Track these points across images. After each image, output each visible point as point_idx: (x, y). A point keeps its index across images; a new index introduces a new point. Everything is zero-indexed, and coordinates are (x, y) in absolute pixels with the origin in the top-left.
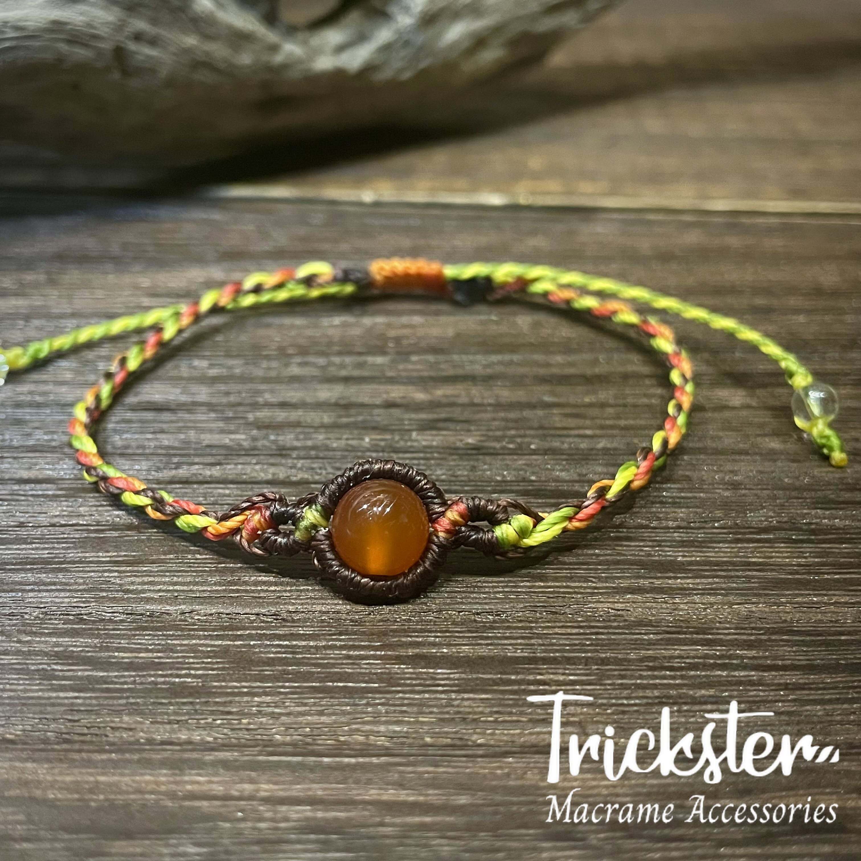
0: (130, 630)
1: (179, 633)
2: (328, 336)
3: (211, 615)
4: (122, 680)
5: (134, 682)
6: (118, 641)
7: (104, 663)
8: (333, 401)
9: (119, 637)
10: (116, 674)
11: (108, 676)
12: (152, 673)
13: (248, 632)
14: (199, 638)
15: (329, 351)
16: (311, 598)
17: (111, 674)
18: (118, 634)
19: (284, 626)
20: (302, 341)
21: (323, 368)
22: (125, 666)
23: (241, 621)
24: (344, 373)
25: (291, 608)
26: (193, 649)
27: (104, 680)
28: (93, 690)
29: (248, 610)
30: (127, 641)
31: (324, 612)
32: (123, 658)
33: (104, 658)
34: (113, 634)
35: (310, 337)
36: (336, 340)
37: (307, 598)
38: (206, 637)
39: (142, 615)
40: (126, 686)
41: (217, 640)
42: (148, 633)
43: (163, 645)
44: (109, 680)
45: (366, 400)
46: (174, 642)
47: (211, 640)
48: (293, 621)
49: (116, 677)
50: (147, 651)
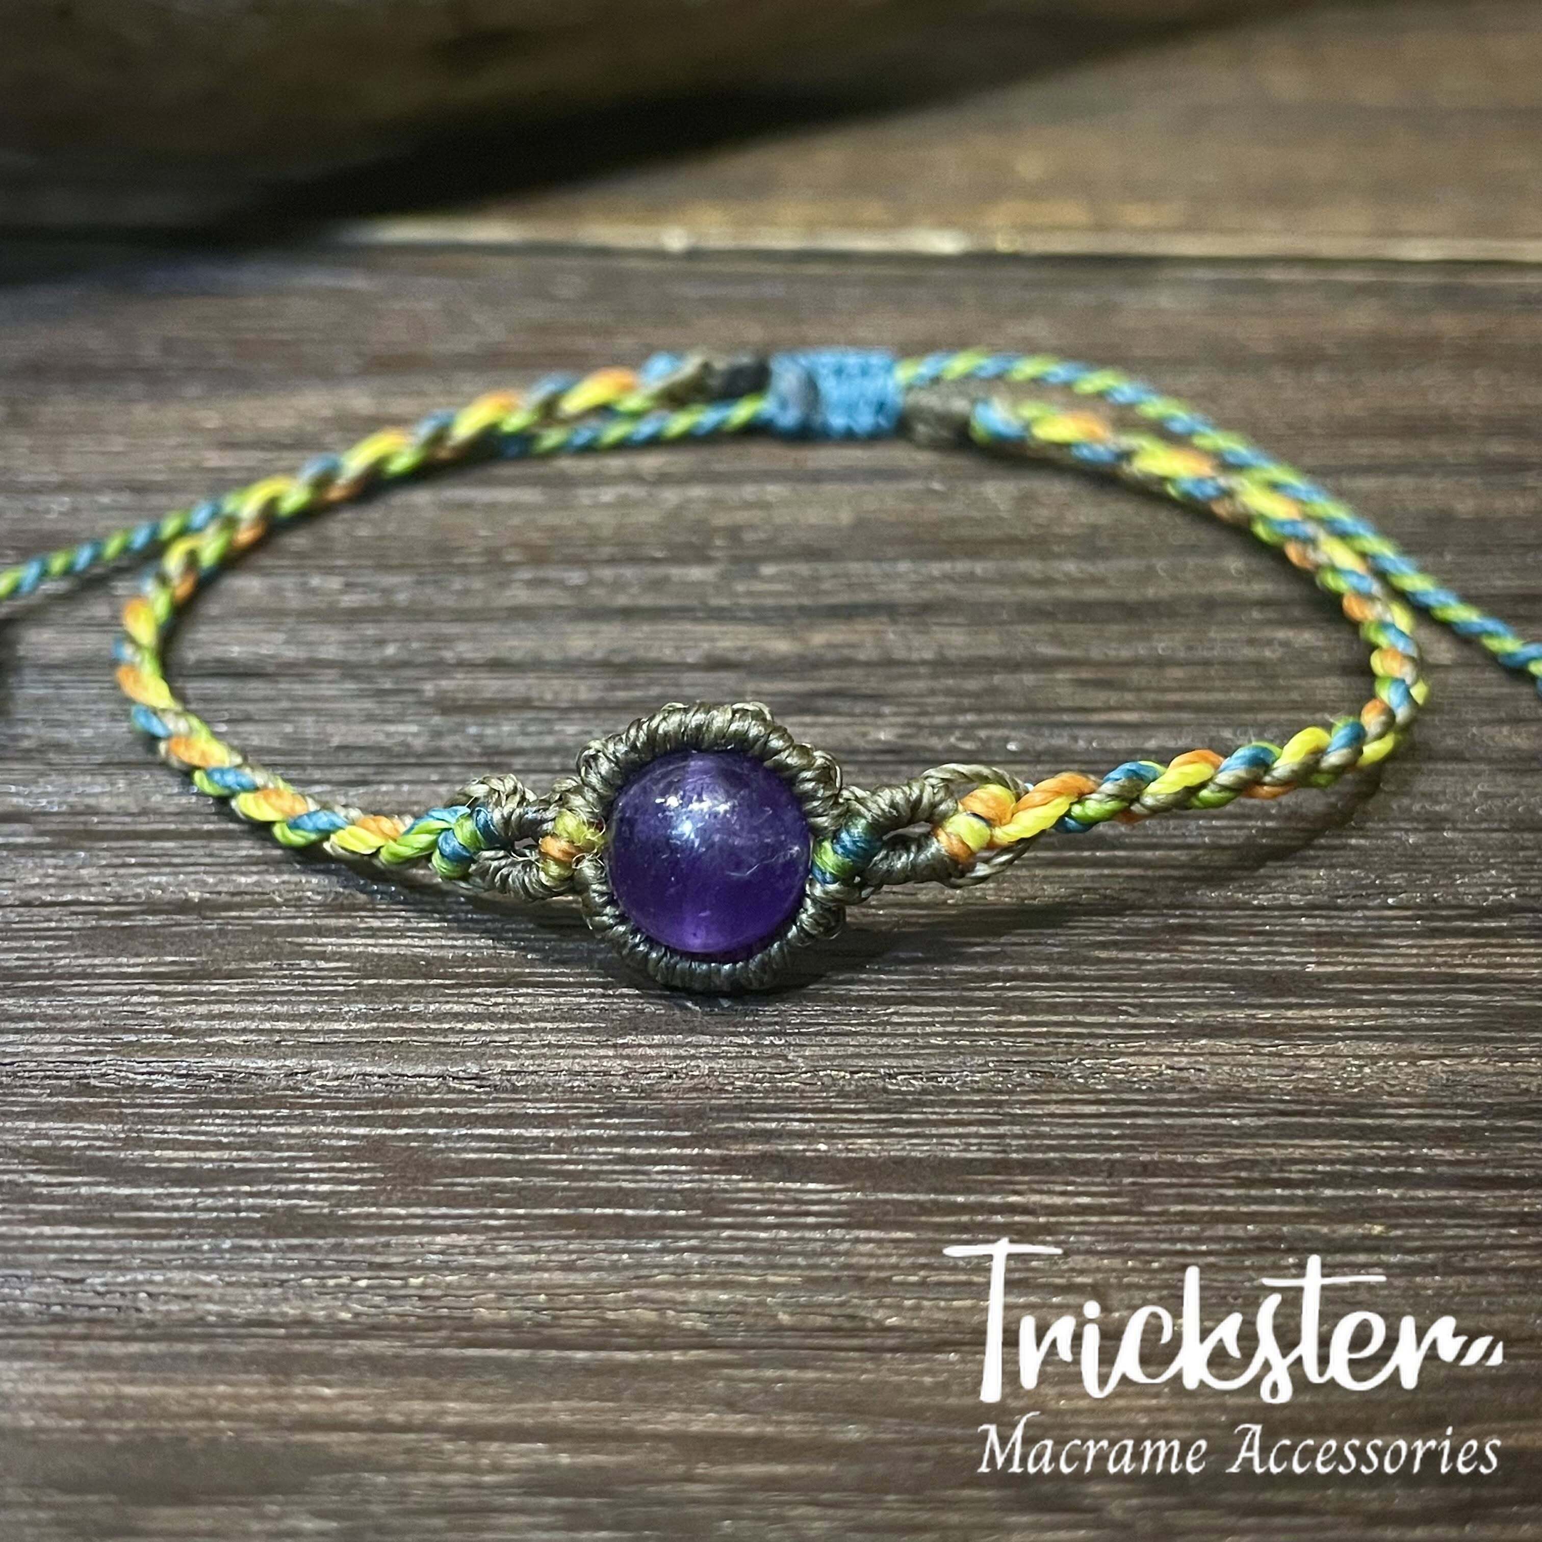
0: (184, 1106)
1: (285, 1112)
2: (589, 527)
3: (348, 1077)
4: (170, 1202)
5: (193, 1208)
6: (161, 1128)
7: (132, 1170)
8: (599, 655)
9: (164, 1120)
10: (160, 1190)
11: (140, 1196)
12: (229, 1189)
13: (423, 1110)
14: (323, 1121)
15: (589, 557)
16: (549, 1045)
17: (145, 1191)
18: (160, 1115)
19: (495, 1100)
20: (535, 537)
21: (578, 590)
22: (173, 1175)
23: (407, 1089)
24: (622, 600)
25: (509, 1065)
26: (312, 1145)
27: (131, 1203)
28: (112, 1222)
29: (421, 1069)
30: (178, 1129)
31: (578, 1073)
32: (171, 1160)
33: (133, 1160)
34: (151, 1115)
35: (553, 529)
36: (606, 532)
37: (544, 1046)
38: (336, 1121)
39: (208, 1077)
40: (176, 1215)
41: (359, 1125)
42: (221, 1112)
43: (251, 1135)
44: (144, 1202)
45: (668, 653)
46: (272, 1129)
47: (348, 1125)
48: (515, 1089)
49: (157, 1196)
50: (219, 1146)
